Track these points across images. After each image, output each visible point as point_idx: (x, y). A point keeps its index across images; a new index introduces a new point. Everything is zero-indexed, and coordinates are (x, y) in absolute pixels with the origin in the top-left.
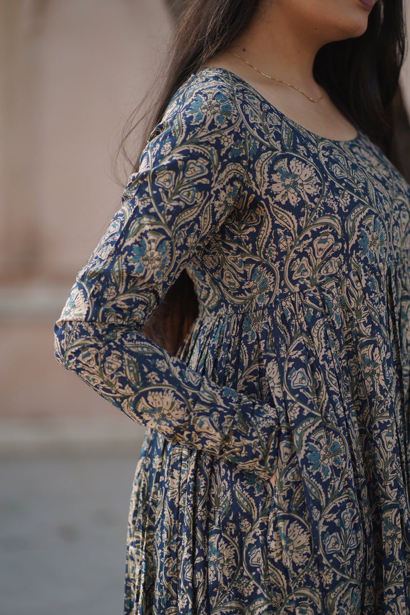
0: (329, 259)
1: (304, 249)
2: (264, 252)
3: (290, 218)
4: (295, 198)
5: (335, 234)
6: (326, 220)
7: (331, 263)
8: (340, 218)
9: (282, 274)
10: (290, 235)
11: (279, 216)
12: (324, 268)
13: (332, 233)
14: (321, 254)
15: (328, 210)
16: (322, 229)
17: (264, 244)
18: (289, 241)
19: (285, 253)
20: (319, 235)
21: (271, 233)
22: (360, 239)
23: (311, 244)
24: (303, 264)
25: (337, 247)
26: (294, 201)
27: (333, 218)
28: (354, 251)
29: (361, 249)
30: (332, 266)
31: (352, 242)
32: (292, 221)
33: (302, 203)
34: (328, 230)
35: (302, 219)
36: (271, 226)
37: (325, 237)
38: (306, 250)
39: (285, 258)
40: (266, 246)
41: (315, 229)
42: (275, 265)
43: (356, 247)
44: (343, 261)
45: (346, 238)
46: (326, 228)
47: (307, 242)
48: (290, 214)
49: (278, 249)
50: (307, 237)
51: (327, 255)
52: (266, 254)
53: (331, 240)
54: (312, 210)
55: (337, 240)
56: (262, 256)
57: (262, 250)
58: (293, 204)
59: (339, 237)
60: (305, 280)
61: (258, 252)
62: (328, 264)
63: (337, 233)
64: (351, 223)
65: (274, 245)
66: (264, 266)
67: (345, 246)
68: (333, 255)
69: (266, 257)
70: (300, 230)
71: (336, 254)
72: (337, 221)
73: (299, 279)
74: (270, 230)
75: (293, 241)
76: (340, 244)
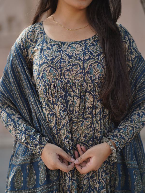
0: (77, 74)
1: (69, 69)
2: (55, 64)
3: (67, 58)
4: (71, 54)
5: (80, 67)
6: (78, 62)
7: (78, 76)
8: (83, 62)
9: (61, 74)
10: (65, 62)
11: (64, 56)
12: (76, 77)
13: (79, 66)
14: (75, 72)
15: (80, 59)
16: (76, 64)
17: (56, 62)
18: (64, 64)
19: (62, 67)
20: (75, 66)
21: (59, 60)
22: (90, 70)
23: (72, 68)
24: (68, 74)
25: (81, 71)
26: (70, 54)
27: (80, 61)
28: (87, 74)
29: (89, 73)
30: (78, 77)
31: (86, 70)
32: (67, 59)
33: (72, 55)
34: (78, 65)
35: (71, 59)
36: (60, 58)
37: (77, 67)
38: (70, 69)
39: (62, 69)
40: (57, 63)
41: (74, 64)
42: (59, 70)
43: (88, 72)
44: (82, 76)
45: (84, 69)
46: (77, 64)
47: (70, 66)
48: (67, 57)
49: (60, 65)
50: (70, 65)
51: (77, 73)
52: (56, 65)
53: (79, 68)
54: (74, 58)
55: (81, 69)
56: (54, 65)
57: (55, 63)
58: (70, 55)
59: (82, 68)
60: (69, 79)
61: (53, 64)
62: (77, 76)
63: (81, 66)
64: (87, 64)
65: (59, 63)
66: (54, 69)
67: (84, 71)
68: (79, 73)
69: (55, 66)
70: (69, 62)
71: (80, 73)
72: (82, 63)
73: (67, 78)
74: (59, 59)
75: (66, 64)
76: (82, 70)
